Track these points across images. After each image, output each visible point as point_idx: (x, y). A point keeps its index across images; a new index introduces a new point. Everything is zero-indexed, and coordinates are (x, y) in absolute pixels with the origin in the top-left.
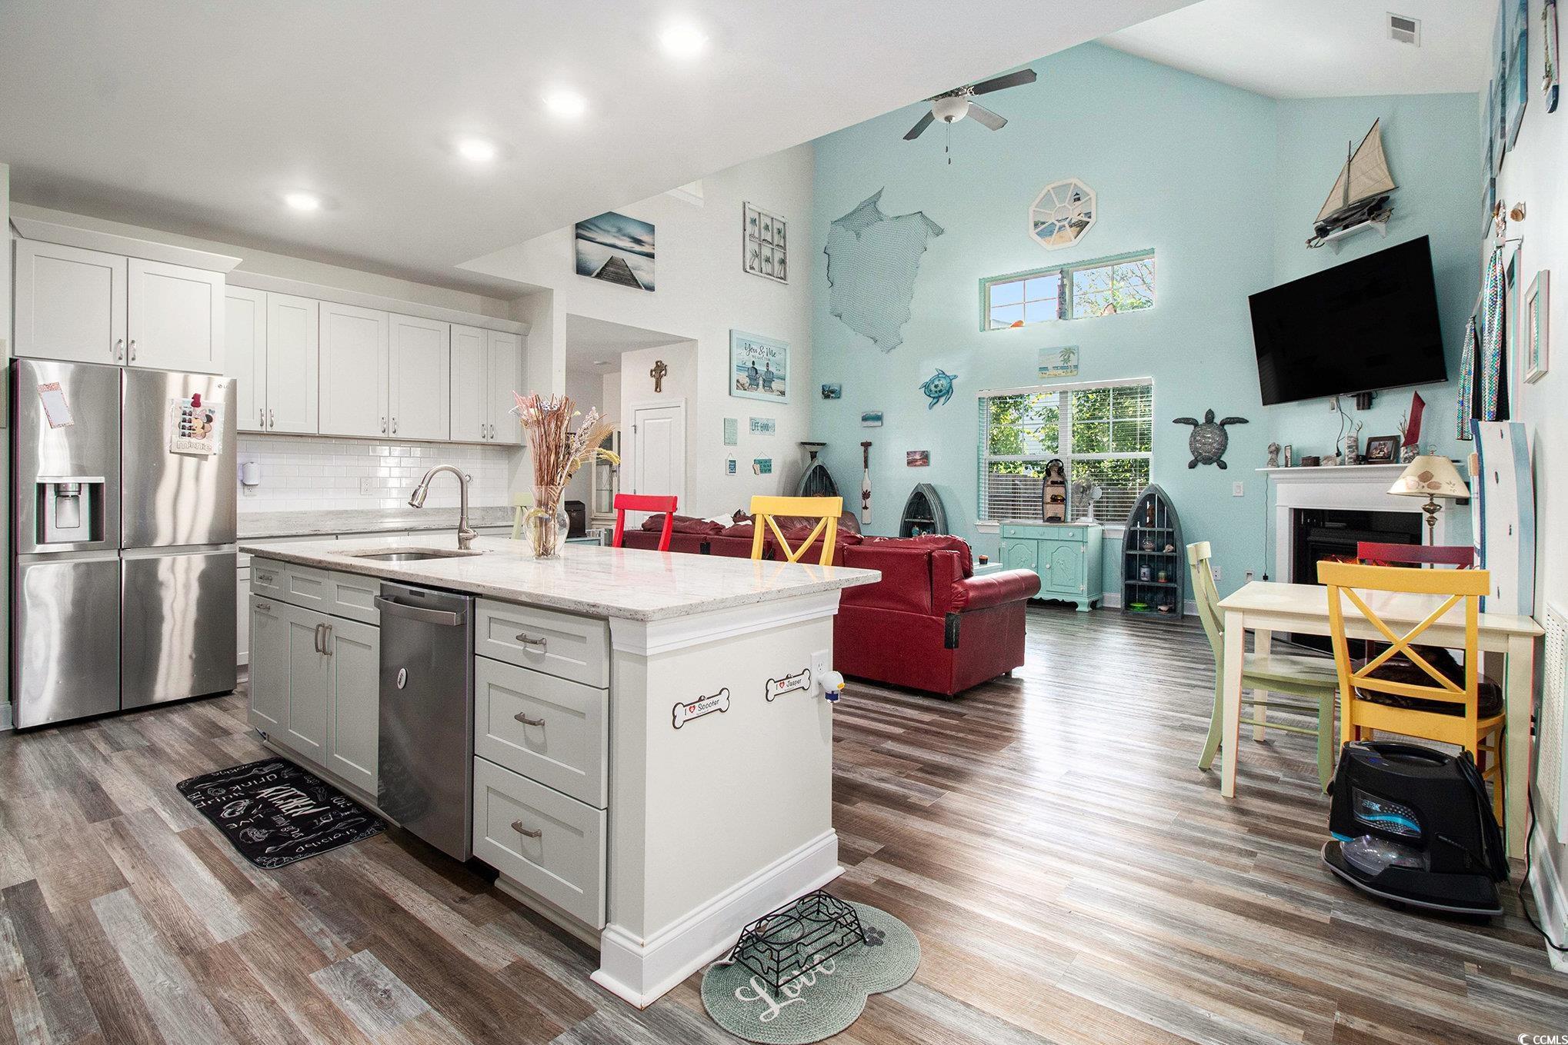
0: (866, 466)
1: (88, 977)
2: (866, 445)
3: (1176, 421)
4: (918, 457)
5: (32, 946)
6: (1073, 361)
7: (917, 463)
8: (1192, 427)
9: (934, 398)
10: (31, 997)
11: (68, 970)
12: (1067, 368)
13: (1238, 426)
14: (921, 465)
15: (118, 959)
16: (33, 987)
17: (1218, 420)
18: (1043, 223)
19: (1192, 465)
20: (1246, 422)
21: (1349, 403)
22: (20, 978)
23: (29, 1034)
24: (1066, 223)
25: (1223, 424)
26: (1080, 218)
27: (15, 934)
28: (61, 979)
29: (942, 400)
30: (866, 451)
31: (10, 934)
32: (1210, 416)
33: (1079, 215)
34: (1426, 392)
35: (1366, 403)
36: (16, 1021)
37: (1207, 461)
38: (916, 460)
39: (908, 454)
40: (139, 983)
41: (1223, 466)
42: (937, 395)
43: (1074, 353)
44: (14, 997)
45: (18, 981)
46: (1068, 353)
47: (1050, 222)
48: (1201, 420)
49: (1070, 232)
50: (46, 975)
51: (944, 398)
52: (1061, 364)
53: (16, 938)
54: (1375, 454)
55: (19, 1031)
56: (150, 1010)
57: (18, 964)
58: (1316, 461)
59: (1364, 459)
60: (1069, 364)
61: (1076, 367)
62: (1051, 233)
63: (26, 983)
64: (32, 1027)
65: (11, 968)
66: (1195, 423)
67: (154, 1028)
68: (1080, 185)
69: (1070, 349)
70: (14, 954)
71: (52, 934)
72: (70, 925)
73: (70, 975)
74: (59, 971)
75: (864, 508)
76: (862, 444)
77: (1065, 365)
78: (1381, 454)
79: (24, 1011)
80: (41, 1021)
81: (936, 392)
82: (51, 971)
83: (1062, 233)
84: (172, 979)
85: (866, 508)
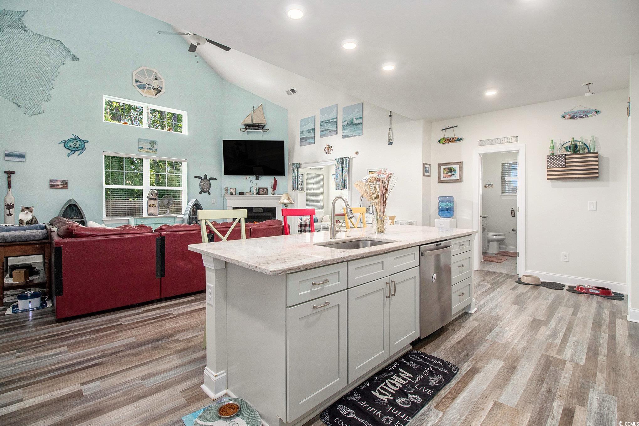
0: (9, 186)
1: (542, 381)
2: (9, 173)
3: (195, 177)
4: (59, 183)
5: (548, 406)
6: (155, 147)
7: (58, 187)
8: (200, 180)
9: (72, 151)
10: (560, 388)
11: (545, 387)
12: (152, 149)
13: (214, 180)
14: (62, 188)
15: (530, 379)
16: (558, 390)
17: (208, 178)
18: (140, 82)
19: (200, 193)
20: (215, 179)
21: (253, 178)
22: (559, 397)
23: (567, 379)
24: (151, 87)
25: (209, 180)
26: (157, 87)
27: (550, 417)
28: (549, 386)
29: (78, 153)
30: (9, 177)
31: (551, 419)
32: (206, 176)
33: (157, 86)
34: (278, 178)
35: (257, 179)
36: (568, 384)
37: (205, 192)
38: (58, 185)
39: (50, 181)
40: (532, 369)
41: (209, 194)
42: (75, 149)
43: (155, 144)
44: (565, 392)
45: (560, 396)
46: (153, 143)
47: (143, 83)
48: (203, 178)
49: (154, 92)
50: (552, 391)
51: (80, 151)
52: (150, 147)
53: (550, 414)
54: (261, 192)
55: (569, 382)
56: (537, 362)
57: (556, 402)
58: (242, 193)
59: (259, 193)
60: (153, 148)
61: (156, 150)
62: (144, 88)
63: (559, 393)
64: (565, 380)
65: (559, 403)
66: (201, 178)
67: (540, 359)
68: (158, 73)
69: (154, 142)
70: (555, 407)
71: (538, 405)
72: (530, 403)
73: (546, 385)
74: (548, 389)
75: (8, 215)
76: (6, 172)
77: (152, 148)
78: (263, 192)
79: (564, 386)
80: (562, 379)
81: (74, 147)
82: (549, 391)
83: (149, 90)
84: (525, 364)
85: (10, 215)
